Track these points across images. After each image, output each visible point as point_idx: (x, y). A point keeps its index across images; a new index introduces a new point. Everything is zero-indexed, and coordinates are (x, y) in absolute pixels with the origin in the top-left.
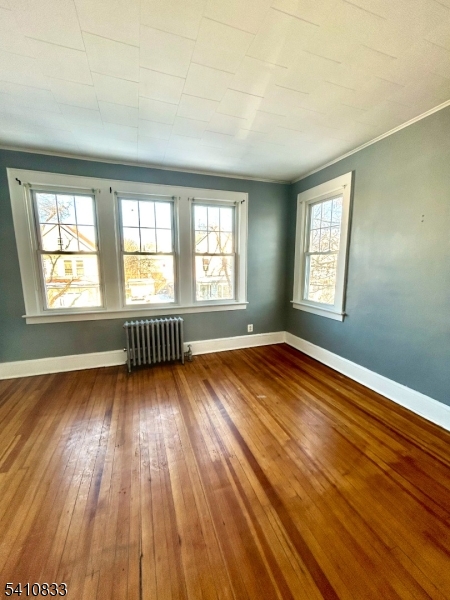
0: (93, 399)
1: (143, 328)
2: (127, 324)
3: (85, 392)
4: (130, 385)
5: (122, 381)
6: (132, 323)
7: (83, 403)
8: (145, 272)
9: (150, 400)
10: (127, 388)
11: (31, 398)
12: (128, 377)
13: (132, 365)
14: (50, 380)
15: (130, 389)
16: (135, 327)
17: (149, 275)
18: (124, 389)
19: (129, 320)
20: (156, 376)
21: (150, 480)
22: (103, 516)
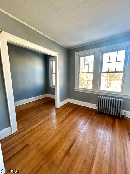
0: (83, 117)
1: (104, 99)
2: (98, 97)
3: (82, 113)
4: (95, 118)
5: (93, 115)
6: (100, 97)
7: (80, 117)
8: (118, 79)
9: (100, 127)
10: (94, 118)
11: (71, 109)
12: (95, 114)
13: (98, 111)
14: (77, 106)
15: (95, 119)
16: (101, 99)
17: (119, 80)
18: (93, 118)
19: (100, 95)
20: (106, 119)
21: (85, 161)
22: (68, 158)
